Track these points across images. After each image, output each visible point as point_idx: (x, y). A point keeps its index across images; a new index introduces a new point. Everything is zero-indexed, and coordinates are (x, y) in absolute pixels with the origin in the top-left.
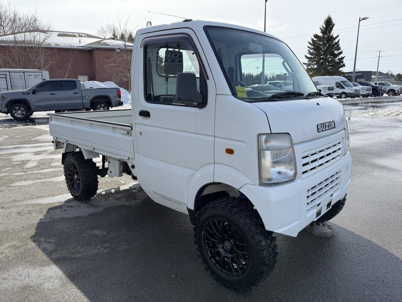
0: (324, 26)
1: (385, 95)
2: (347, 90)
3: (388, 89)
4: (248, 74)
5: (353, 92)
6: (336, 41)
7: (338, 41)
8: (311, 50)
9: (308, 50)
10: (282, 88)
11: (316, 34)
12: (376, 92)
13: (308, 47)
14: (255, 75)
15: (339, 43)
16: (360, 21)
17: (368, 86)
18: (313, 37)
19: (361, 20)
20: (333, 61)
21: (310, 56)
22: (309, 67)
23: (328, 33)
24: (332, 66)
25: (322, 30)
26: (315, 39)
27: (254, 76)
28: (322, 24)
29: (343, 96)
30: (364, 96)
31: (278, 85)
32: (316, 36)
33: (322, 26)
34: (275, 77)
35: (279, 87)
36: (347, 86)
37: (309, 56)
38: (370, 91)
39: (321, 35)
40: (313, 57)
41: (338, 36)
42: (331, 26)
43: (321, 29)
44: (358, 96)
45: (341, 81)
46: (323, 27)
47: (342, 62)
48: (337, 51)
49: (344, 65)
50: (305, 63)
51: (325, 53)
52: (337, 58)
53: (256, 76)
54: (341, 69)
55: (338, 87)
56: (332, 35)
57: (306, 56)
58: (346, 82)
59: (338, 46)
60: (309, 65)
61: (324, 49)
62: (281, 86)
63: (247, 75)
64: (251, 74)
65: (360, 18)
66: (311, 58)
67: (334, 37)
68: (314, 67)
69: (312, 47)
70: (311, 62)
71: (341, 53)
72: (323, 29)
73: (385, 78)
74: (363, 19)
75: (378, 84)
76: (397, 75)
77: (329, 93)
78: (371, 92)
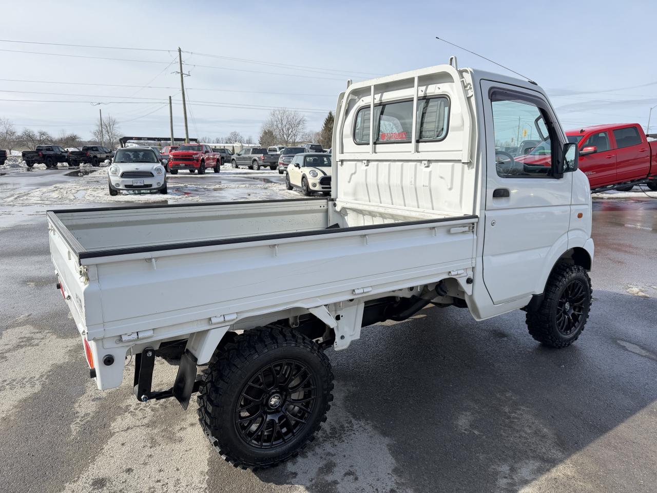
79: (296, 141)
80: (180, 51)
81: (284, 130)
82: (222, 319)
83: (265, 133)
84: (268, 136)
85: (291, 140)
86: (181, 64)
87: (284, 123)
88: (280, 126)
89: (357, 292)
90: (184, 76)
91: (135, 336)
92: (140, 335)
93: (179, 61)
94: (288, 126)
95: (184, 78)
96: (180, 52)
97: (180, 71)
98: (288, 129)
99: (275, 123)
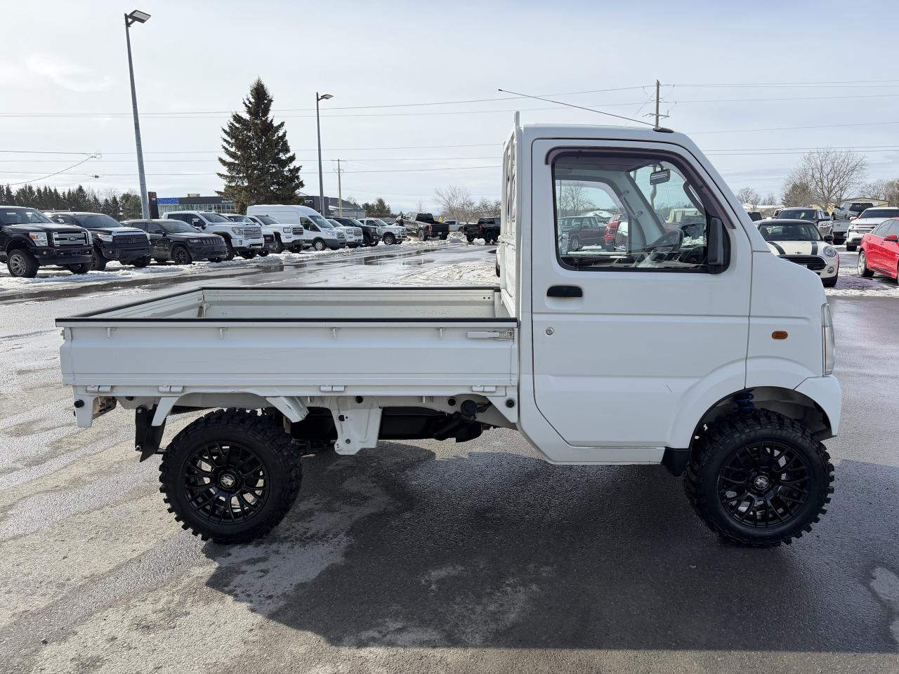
0: (252, 100)
1: (381, 243)
2: (324, 234)
3: (384, 231)
4: (42, 190)
5: (335, 237)
6: (281, 133)
7: (284, 135)
8: (232, 147)
9: (224, 147)
10: (204, 228)
11: (238, 115)
12: (369, 238)
13: (225, 140)
14: (64, 193)
15: (286, 138)
16: (318, 100)
17: (353, 226)
18: (232, 120)
19: (320, 97)
20: (279, 173)
21: (231, 160)
22: (233, 184)
23: (263, 116)
24: (278, 184)
25: (248, 107)
26: (237, 125)
27: (61, 194)
28: (247, 94)
29: (319, 245)
30: (353, 245)
31: (196, 220)
32: (238, 118)
33: (248, 99)
34: (118, 199)
35: (196, 224)
36: (323, 226)
37: (229, 159)
38: (360, 235)
39: (246, 116)
40: (237, 162)
41: (282, 124)
42: (266, 102)
43: (246, 106)
44: (342, 245)
45: (310, 216)
46: (250, 102)
47: (298, 178)
48: (284, 154)
49: (301, 184)
50: (222, 173)
51: (261, 156)
52: (287, 169)
53: (66, 194)
54: (297, 191)
55: (306, 227)
56: (272, 121)
57: (221, 160)
58: (318, 217)
59: (285, 143)
60: (232, 179)
61: (258, 148)
62: (201, 224)
63: (39, 191)
64: (53, 191)
65: (317, 94)
66: (233, 164)
67: (275, 125)
68: (243, 183)
69: (233, 141)
70: (234, 174)
71: (292, 159)
72: (250, 106)
73: (350, 211)
74: (323, 97)
75: (365, 223)
76: (363, 206)
77: (296, 241)
78: (362, 237)
79: (843, 198)
80: (658, 84)
81: (825, 181)
82: (168, 389)
83: (795, 187)
84: (799, 191)
85: (834, 198)
86: (658, 102)
87: (826, 170)
88: (817, 175)
89: (323, 389)
90: (660, 118)
91: (96, 389)
92: (101, 389)
93: (656, 99)
94: (831, 176)
95: (660, 121)
96: (658, 87)
97: (655, 113)
98: (832, 180)
99: (811, 171)
